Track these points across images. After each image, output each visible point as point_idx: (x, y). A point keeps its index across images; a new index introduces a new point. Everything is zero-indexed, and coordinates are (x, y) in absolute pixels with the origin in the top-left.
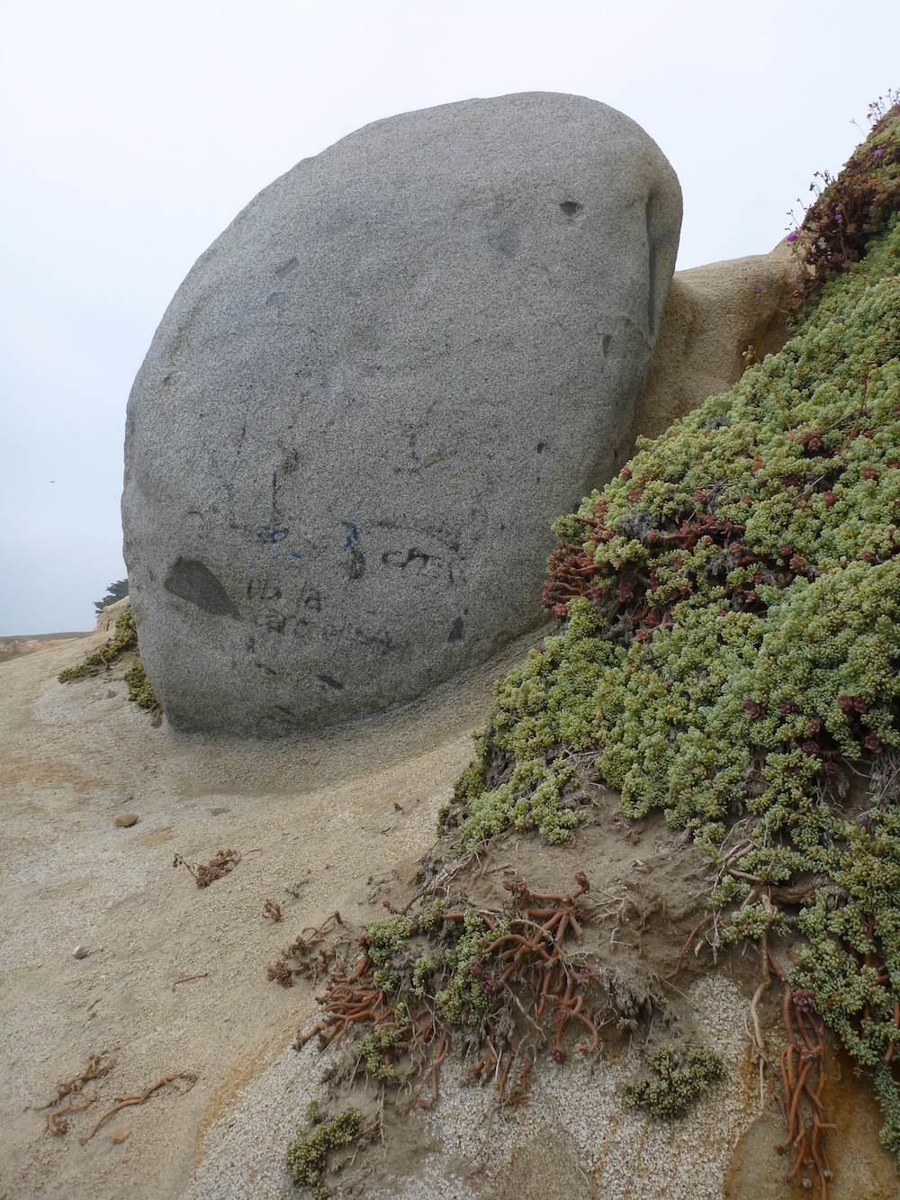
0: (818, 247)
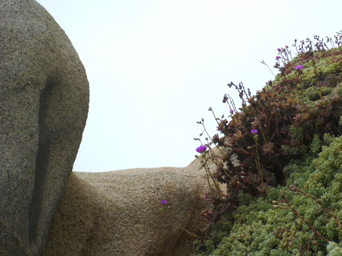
0: (230, 164)
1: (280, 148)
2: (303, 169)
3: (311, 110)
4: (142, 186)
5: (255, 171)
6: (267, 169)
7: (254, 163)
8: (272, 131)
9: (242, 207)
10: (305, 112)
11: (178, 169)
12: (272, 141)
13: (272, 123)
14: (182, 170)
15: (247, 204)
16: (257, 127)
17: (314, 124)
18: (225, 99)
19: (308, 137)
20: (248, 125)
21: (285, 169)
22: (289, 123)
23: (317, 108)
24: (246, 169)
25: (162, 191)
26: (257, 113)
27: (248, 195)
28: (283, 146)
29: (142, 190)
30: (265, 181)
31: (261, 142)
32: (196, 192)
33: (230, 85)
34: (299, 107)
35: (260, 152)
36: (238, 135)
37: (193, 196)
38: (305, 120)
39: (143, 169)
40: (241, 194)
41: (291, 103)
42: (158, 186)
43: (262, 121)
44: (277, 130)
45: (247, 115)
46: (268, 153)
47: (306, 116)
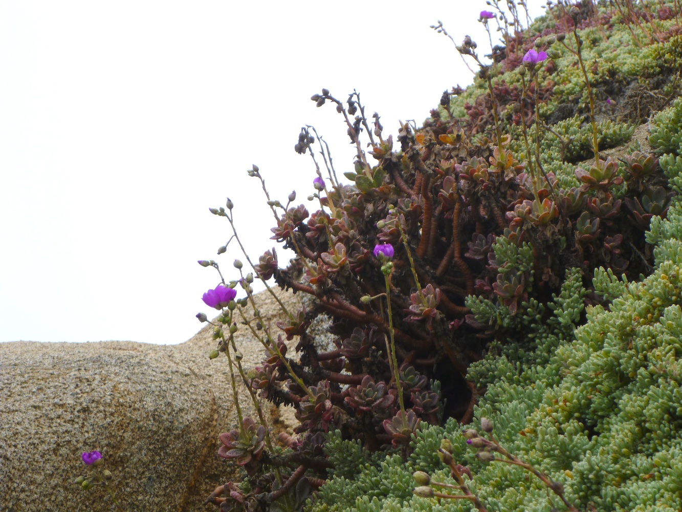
1: (461, 302)
2: (528, 372)
3: (563, 192)
4: (35, 400)
5: (382, 372)
6: (418, 367)
7: (381, 346)
8: (440, 250)
9: (335, 483)
10: (542, 195)
11: (154, 348)
12: (438, 282)
13: (443, 225)
14: (169, 352)
15: (351, 475)
16: (394, 237)
17: (568, 234)
18: (304, 143)
19: (548, 274)
20: (368, 229)
21: (472, 369)
22: (492, 227)
23: (581, 187)
24: (356, 364)
25: (97, 418)
26: (399, 191)
27: (354, 446)
28: (470, 300)
29: (32, 413)
30: (409, 404)
31: (404, 282)
32: (207, 424)
33: (320, 100)
34: (527, 181)
35: (400, 312)
36: (337, 256)
37: (197, 438)
38: (543, 223)
39: (43, 346)
40: (333, 440)
41: (502, 168)
42: (85, 400)
43: (413, 217)
44: (455, 247)
45: (368, 196)
46: (425, 319)
47: (544, 209)
